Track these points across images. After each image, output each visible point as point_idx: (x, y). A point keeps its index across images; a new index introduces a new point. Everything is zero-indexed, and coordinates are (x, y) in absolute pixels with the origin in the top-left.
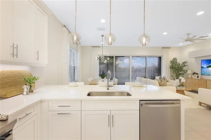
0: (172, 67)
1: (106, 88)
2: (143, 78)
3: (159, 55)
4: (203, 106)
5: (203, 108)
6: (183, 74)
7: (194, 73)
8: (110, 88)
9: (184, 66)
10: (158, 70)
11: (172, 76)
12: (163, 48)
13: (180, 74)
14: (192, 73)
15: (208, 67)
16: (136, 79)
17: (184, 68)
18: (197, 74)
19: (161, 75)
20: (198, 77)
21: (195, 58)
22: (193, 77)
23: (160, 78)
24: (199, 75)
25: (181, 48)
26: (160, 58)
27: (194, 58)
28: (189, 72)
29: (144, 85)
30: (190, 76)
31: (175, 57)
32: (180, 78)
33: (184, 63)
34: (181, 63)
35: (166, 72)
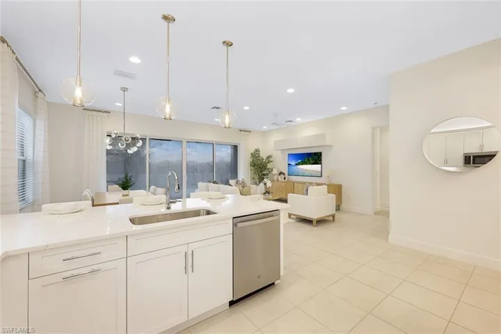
0: (253, 164)
1: (165, 206)
2: (212, 184)
3: (234, 142)
4: (293, 219)
5: (293, 221)
6: (267, 174)
7: (281, 173)
8: (173, 206)
9: (269, 162)
10: (233, 169)
11: (254, 178)
12: (241, 131)
13: (264, 175)
14: (278, 173)
15: (297, 164)
16: (197, 187)
17: (269, 166)
18: (284, 174)
19: (237, 178)
20: (285, 178)
21: (282, 150)
22: (280, 179)
23: (237, 182)
24: (286, 176)
25: (264, 134)
26: (235, 148)
27: (280, 152)
28: (275, 172)
29: (227, 196)
30: (275, 177)
31: (257, 148)
32: (265, 180)
33: (269, 157)
34: (265, 158)
35: (244, 171)
